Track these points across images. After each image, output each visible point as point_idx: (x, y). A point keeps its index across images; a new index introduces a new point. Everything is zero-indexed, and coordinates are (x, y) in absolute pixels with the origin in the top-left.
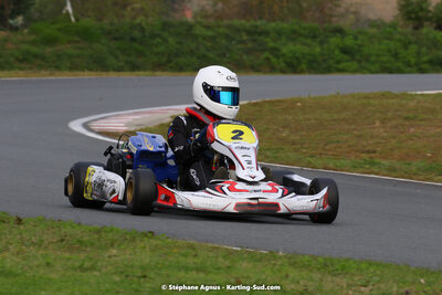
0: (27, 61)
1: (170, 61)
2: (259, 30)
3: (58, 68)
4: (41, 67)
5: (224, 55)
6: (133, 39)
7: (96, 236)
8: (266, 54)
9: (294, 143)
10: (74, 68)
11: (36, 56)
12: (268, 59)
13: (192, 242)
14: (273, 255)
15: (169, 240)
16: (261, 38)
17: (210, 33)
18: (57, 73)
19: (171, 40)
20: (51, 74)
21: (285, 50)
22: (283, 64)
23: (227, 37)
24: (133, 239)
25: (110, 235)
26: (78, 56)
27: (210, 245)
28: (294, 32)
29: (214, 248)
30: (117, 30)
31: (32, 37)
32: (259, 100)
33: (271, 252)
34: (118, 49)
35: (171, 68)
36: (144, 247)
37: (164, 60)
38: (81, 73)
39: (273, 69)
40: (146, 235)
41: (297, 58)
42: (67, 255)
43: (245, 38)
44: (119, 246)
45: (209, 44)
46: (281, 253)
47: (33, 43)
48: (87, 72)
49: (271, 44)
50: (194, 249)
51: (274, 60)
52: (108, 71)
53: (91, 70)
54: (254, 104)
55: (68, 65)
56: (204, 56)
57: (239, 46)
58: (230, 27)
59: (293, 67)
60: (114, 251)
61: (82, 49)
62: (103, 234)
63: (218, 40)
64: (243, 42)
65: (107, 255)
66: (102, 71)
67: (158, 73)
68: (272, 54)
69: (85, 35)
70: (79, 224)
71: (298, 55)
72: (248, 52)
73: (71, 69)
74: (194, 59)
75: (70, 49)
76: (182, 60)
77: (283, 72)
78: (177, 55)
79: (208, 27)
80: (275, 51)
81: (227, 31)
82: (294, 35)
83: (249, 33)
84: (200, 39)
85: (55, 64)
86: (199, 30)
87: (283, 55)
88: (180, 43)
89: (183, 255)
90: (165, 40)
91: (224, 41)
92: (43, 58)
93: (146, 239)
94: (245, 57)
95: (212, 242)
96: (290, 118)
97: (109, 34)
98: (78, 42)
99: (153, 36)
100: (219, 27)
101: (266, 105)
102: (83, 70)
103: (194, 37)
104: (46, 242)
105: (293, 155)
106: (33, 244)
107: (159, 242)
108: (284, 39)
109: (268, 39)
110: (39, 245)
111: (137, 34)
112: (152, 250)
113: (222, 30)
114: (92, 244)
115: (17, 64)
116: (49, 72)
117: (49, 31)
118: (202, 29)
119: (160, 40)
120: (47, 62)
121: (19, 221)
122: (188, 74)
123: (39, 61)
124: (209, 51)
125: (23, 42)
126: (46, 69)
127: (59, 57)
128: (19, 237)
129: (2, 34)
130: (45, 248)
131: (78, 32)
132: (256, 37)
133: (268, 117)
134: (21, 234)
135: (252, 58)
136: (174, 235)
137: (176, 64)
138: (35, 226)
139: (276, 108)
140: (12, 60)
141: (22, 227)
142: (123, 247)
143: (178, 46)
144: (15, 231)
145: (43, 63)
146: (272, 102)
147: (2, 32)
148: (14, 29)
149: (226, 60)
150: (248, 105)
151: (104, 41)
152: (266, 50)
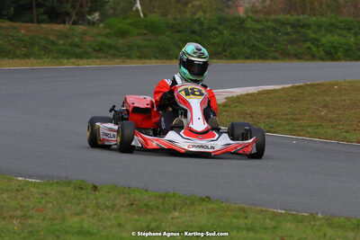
0: (102, 51)
1: (225, 51)
2: (301, 24)
3: (129, 57)
4: (115, 56)
5: (272, 45)
6: (193, 32)
7: (161, 201)
8: (308, 44)
9: (331, 121)
10: (142, 57)
11: (110, 47)
12: (309, 48)
13: (242, 206)
14: (313, 217)
15: (224, 204)
16: (303, 30)
17: (259, 26)
18: (129, 61)
19: (226, 33)
20: (123, 62)
21: (324, 40)
22: (322, 53)
23: (274, 29)
24: (193, 203)
25: (173, 200)
26: (146, 47)
27: (259, 208)
28: (332, 25)
29: (262, 211)
30: (179, 24)
31: (108, 30)
32: (301, 84)
33: (311, 214)
34: (180, 40)
35: (225, 56)
36: (202, 210)
37: (220, 50)
38: (149, 61)
39: (313, 57)
40: (204, 200)
41: (334, 47)
42: (136, 217)
43: (289, 30)
44: (180, 209)
45: (259, 36)
46: (320, 215)
47: (107, 36)
48: (154, 61)
49: (312, 36)
50: (245, 212)
51: (314, 49)
52: (171, 59)
53: (157, 58)
54: (297, 87)
55: (138, 54)
56: (254, 46)
57: (286, 37)
58: (276, 21)
59: (331, 55)
60: (177, 214)
61: (148, 40)
62: (167, 199)
63: (267, 32)
64: (288, 34)
65: (170, 217)
66: (167, 59)
67: (215, 61)
68: (313, 44)
69: (153, 29)
70: (146, 190)
71: (335, 45)
72: (292, 42)
73: (140, 58)
74: (246, 49)
75: (139, 41)
76: (235, 50)
77: (322, 59)
78: (231, 46)
79: (258, 21)
80: (315, 41)
81: (274, 25)
82: (332, 28)
83: (293, 26)
84: (251, 32)
85: (127, 53)
86: (249, 24)
87: (323, 45)
88: (234, 35)
89: (235, 217)
90: (221, 33)
91: (271, 34)
92: (116, 48)
93: (205, 203)
94: (289, 47)
95: (260, 206)
96: (329, 98)
97: (173, 27)
98: (145, 34)
99: (211, 29)
100: (267, 21)
101: (308, 88)
102: (150, 59)
103: (246, 30)
104: (118, 206)
105: (330, 131)
106: (107, 207)
107: (214, 206)
108: (323, 32)
109: (309, 31)
110: (113, 208)
111: (196, 27)
112: (208, 213)
113: (269, 23)
114: (158, 207)
115: (94, 54)
116: (121, 60)
117: (120, 25)
118: (253, 23)
119: (216, 32)
120: (120, 52)
121: (95, 188)
122: (240, 61)
123: (112, 52)
124: (258, 42)
125: (99, 35)
126: (119, 57)
127: (130, 47)
128: (95, 201)
129: (81, 28)
130: (117, 210)
131: (146, 26)
132: (299, 29)
133: (309, 99)
134: (96, 199)
135: (295, 47)
136: (227, 200)
137: (231, 53)
138: (108, 192)
139: (316, 91)
140: (90, 50)
141: (97, 193)
142: (183, 210)
143: (231, 37)
144: (91, 197)
145: (116, 53)
146: (312, 86)
147: (81, 26)
148: (92, 23)
149: (273, 49)
150: (292, 87)
151: (168, 33)
152: (307, 41)
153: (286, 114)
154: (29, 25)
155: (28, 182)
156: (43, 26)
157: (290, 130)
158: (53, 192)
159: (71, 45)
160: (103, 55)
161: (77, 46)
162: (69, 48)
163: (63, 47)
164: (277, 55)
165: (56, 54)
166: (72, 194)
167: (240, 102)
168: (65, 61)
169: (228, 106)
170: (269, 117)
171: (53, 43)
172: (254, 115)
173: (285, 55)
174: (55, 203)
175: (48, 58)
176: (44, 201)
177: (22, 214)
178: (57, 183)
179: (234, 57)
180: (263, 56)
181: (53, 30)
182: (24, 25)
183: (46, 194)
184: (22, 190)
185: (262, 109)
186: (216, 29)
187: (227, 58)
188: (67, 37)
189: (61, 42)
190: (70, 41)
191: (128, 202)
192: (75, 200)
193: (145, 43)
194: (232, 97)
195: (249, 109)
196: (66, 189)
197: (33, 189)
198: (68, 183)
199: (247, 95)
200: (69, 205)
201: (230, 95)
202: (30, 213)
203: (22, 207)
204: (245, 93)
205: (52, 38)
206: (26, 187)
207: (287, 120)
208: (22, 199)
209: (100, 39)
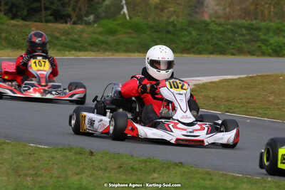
0: (95, 45)
1: (193, 47)
2: (254, 27)
3: (117, 51)
4: (106, 50)
5: (230, 43)
6: (168, 32)
7: (143, 165)
8: (259, 44)
9: (277, 105)
10: (127, 51)
11: (103, 42)
12: (260, 46)
13: (208, 170)
14: (264, 180)
15: (193, 168)
16: (256, 32)
17: (221, 28)
18: (117, 54)
19: (194, 33)
20: (113, 55)
21: (272, 41)
22: (270, 51)
23: (232, 31)
24: (169, 167)
25: (153, 164)
26: (131, 43)
27: (221, 172)
28: (278, 28)
30: (157, 26)
31: (101, 29)
32: (254, 75)
33: (263, 178)
34: (158, 38)
35: (194, 52)
36: (176, 173)
37: (189, 46)
38: (132, 54)
39: (263, 54)
40: (177, 165)
41: (280, 47)
42: (124, 177)
43: (244, 32)
44: (159, 172)
45: (220, 36)
46: (269, 179)
47: (100, 33)
48: (137, 54)
49: (262, 37)
50: (210, 175)
53: (140, 52)
54: (252, 77)
56: (216, 44)
57: (242, 38)
58: (234, 25)
59: (277, 52)
60: (156, 175)
61: (133, 38)
62: (148, 163)
63: (226, 33)
64: (243, 35)
65: (151, 177)
67: (185, 55)
68: (263, 43)
69: (137, 29)
70: (132, 156)
71: (280, 44)
72: (246, 42)
74: (210, 48)
75: (125, 38)
76: (201, 47)
77: (270, 55)
78: (198, 43)
79: (219, 25)
80: (265, 42)
81: (232, 28)
82: (278, 31)
83: (247, 28)
84: (214, 33)
85: (115, 48)
86: (212, 27)
87: (271, 44)
88: (200, 35)
89: (202, 179)
90: (190, 33)
91: (230, 35)
92: (107, 44)
93: (177, 167)
94: (244, 45)
95: (222, 170)
96: (275, 87)
97: (152, 28)
98: (130, 33)
99: (182, 30)
100: (227, 24)
101: (259, 78)
102: (134, 52)
103: (210, 31)
104: (110, 168)
105: (276, 113)
106: (101, 169)
107: (186, 170)
108: (271, 34)
109: (260, 33)
110: (106, 170)
111: (170, 28)
112: (181, 175)
113: (228, 27)
114: (141, 170)
115: (89, 47)
116: (111, 53)
117: (111, 26)
118: (215, 26)
119: (186, 33)
120: (110, 46)
121: (91, 153)
122: (205, 56)
123: (104, 46)
124: (219, 40)
125: (94, 33)
126: (109, 51)
127: (118, 43)
128: (91, 164)
129: (79, 27)
130: (110, 172)
131: (131, 26)
132: (252, 31)
133: (260, 87)
134: (92, 162)
135: (249, 46)
136: (196, 165)
137: (197, 49)
138: (102, 157)
139: (265, 80)
140: (86, 45)
141: (93, 157)
142: (161, 172)
143: (198, 37)
144: (89, 160)
145: (107, 47)
146: (263, 77)
147: (80, 26)
148: (88, 23)
149: (231, 47)
150: (247, 77)
151: (148, 33)
152: (259, 40)
153: (241, 99)
154: (38, 24)
155: (39, 148)
156: (50, 24)
157: (245, 111)
158: (58, 156)
159: (72, 40)
160: (97, 49)
161: (76, 41)
162: (70, 43)
163: (65, 42)
164: (234, 51)
165: (59, 48)
166: (73, 158)
167: (205, 88)
168: (67, 53)
169: (196, 91)
170: (228, 100)
171: (57, 38)
172: (216, 99)
173: (241, 52)
174: (60, 165)
175: (53, 50)
176: (51, 163)
177: (34, 173)
178: (61, 149)
179: (200, 53)
180: (223, 52)
181: (57, 28)
182: (35, 24)
183: (53, 158)
184: (34, 154)
185: (222, 94)
186: (186, 30)
187: (195, 53)
188: (68, 34)
189: (63, 38)
190: (70, 37)
191: (118, 166)
192: (75, 163)
193: (130, 40)
194: (199, 84)
195: (212, 94)
196: (68, 154)
197: (42, 154)
198: (70, 149)
199: (211, 83)
200: (71, 167)
201: (197, 83)
202: (40, 172)
203: (33, 167)
204: (209, 81)
205: (56, 34)
206: (37, 152)
207: (242, 103)
208: (34, 161)
209: (95, 36)
